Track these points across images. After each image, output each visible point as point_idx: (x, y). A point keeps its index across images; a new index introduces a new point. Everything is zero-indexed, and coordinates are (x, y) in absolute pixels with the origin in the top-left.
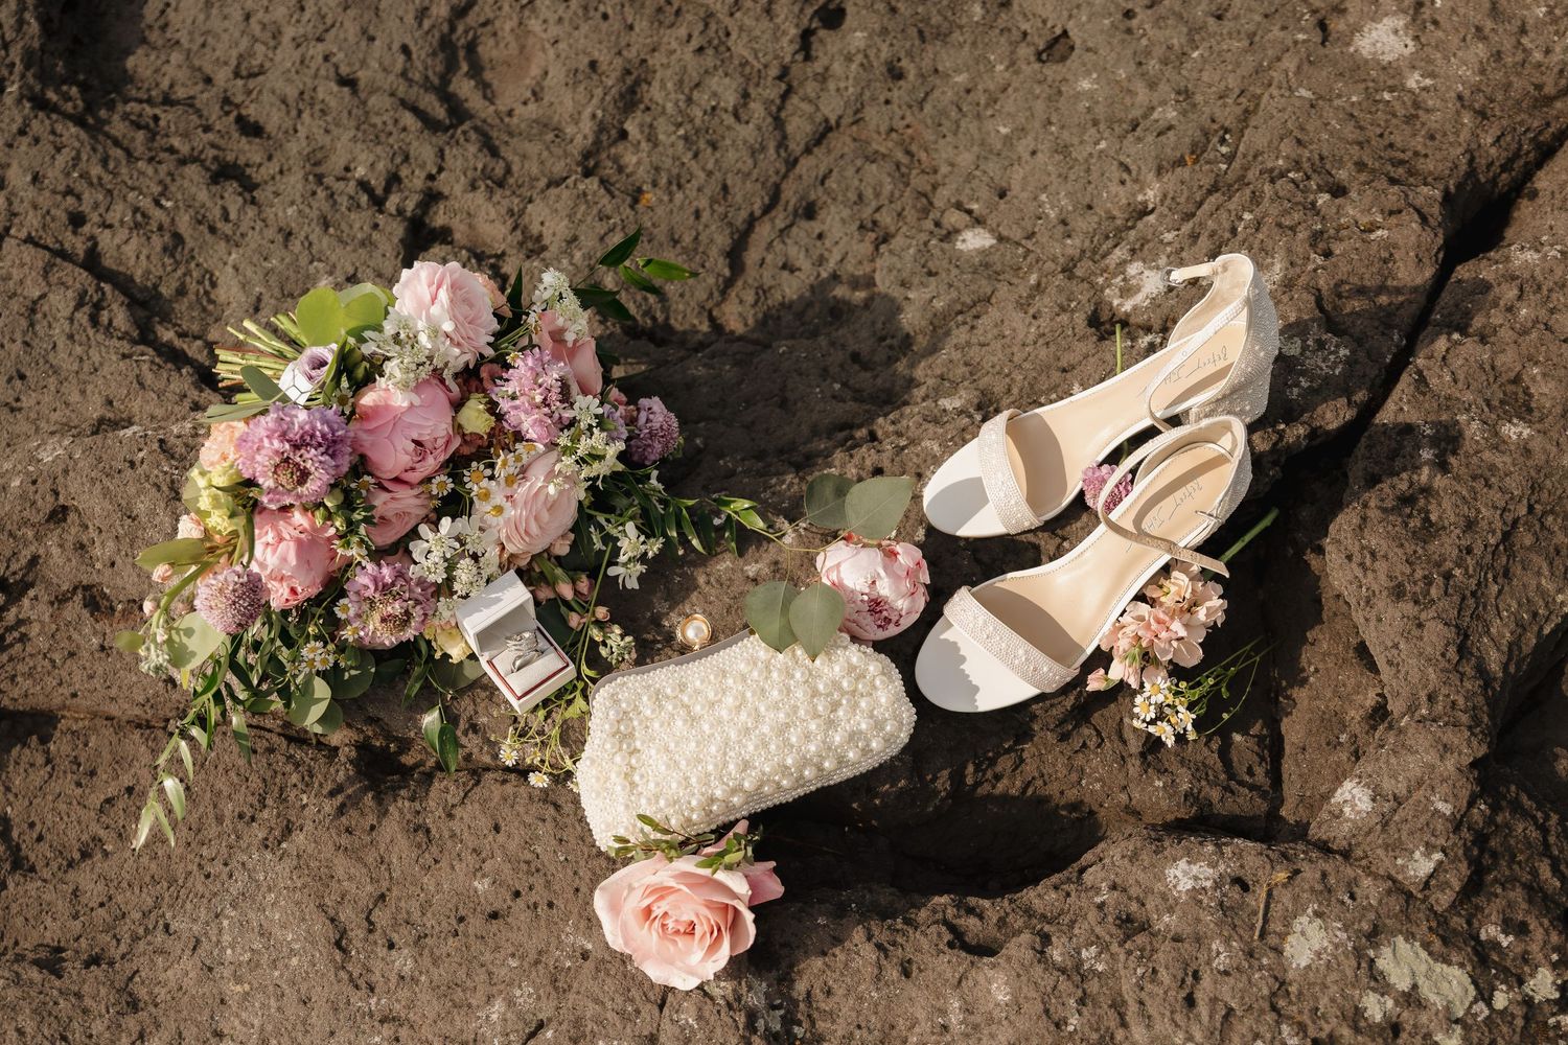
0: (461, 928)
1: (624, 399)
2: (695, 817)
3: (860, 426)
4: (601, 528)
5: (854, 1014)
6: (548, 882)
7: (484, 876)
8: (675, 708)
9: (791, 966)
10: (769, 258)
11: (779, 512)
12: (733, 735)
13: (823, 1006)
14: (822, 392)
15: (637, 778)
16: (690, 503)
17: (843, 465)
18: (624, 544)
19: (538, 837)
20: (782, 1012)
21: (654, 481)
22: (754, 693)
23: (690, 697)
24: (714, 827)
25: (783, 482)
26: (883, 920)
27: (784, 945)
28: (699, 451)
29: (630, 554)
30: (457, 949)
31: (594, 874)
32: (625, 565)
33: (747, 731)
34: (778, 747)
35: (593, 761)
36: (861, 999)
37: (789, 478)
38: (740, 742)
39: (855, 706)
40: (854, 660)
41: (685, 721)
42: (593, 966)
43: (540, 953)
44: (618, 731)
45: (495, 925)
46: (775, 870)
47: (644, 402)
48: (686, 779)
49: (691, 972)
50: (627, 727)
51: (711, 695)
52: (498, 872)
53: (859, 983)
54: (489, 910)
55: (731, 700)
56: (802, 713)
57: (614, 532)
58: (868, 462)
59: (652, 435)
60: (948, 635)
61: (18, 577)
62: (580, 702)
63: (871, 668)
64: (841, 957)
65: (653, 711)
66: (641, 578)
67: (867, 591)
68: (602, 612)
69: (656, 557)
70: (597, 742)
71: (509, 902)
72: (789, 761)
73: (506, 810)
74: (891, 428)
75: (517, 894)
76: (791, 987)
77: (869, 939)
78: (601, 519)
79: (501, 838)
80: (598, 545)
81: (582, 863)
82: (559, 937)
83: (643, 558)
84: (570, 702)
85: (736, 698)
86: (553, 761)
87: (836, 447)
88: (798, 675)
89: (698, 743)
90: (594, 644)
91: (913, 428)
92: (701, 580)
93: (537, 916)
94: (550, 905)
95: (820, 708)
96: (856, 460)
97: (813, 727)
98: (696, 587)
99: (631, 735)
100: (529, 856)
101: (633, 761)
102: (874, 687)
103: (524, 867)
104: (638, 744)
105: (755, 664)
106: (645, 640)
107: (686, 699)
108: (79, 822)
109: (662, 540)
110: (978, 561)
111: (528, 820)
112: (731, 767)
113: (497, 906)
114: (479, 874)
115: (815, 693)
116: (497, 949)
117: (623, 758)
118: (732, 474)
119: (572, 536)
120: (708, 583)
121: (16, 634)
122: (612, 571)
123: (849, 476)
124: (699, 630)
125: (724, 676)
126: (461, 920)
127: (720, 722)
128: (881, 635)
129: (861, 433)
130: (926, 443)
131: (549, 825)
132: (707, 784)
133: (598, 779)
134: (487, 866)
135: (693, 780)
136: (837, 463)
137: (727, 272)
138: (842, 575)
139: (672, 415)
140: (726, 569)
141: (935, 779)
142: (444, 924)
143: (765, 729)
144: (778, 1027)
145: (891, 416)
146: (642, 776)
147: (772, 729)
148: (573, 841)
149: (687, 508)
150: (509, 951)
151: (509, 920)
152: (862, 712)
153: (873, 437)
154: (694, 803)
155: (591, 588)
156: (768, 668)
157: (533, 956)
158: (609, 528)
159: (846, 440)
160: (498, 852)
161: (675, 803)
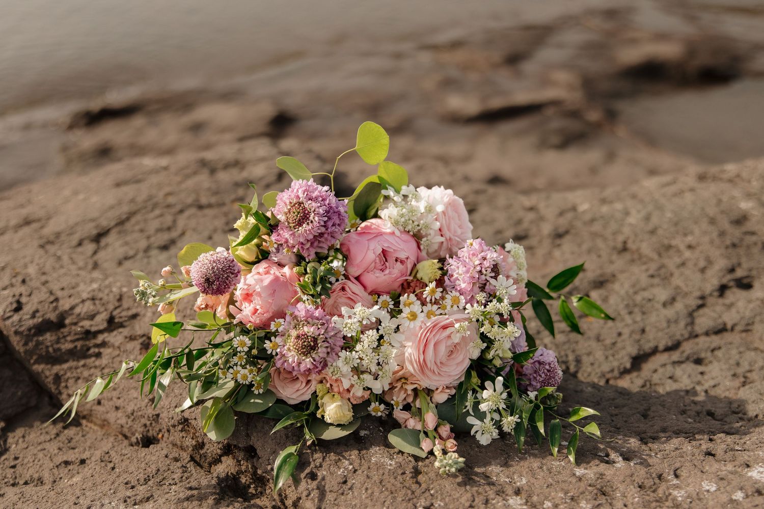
10: (661, 370)
61: (121, 320)
80: (468, 408)
108: (40, 466)
119: (453, 391)
121: (97, 350)
137: (628, 366)
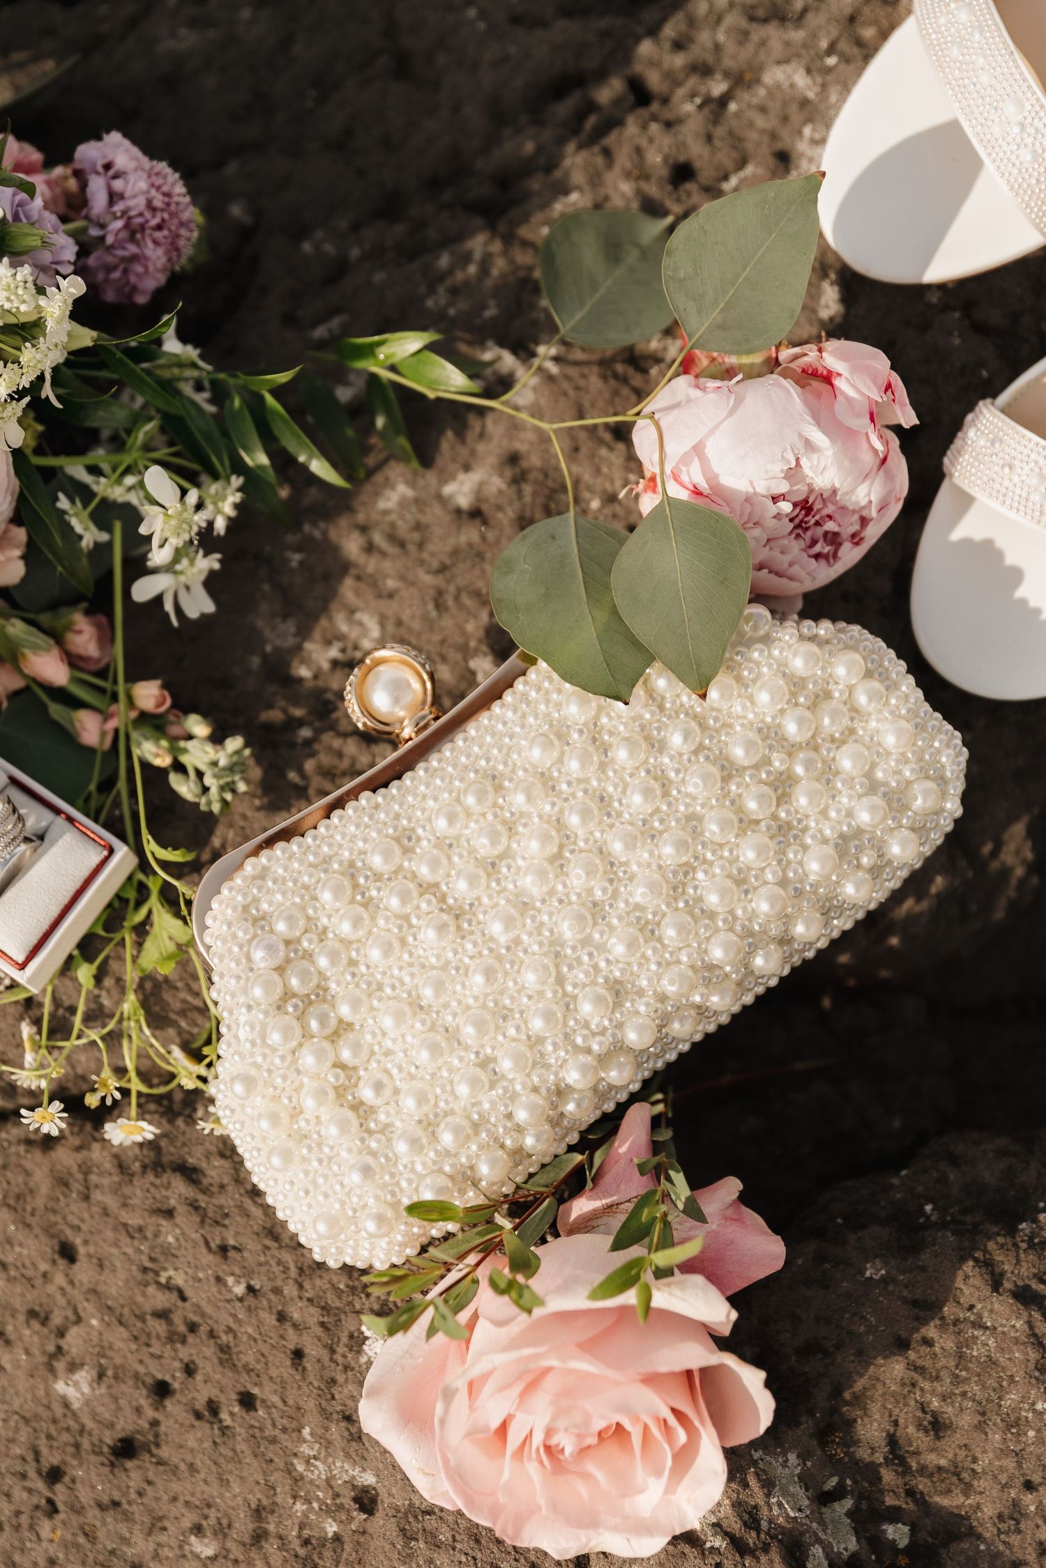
0: (60, 1493)
1: (36, 156)
2: (529, 1141)
3: (601, 75)
4: (82, 493)
5: (1010, 1463)
6: (224, 1349)
7: (73, 1367)
8: (405, 897)
9: (837, 1392)
11: (484, 333)
12: (567, 930)
13: (932, 1459)
14: (483, 15)
15: (367, 1094)
16: (283, 377)
17: (595, 180)
18: (154, 524)
19: (168, 1252)
20: (848, 1503)
21: (172, 345)
22: (585, 814)
23: (434, 864)
24: (574, 1138)
25: (467, 258)
26: (1012, 1231)
27: (810, 1349)
28: (246, 234)
29: (175, 542)
30: (66, 1545)
31: (326, 1309)
32: (169, 568)
33: (596, 911)
34: (681, 929)
35: (249, 1082)
36: (1014, 1424)
37: (478, 243)
38: (586, 942)
39: (828, 774)
40: (798, 664)
41: (442, 928)
42: (392, 1528)
43: (259, 1513)
44: (288, 995)
45: (134, 1473)
46: (745, 1198)
47: (88, 152)
48: (485, 1063)
49: (643, 1528)
50: (304, 976)
51: (483, 846)
52: (103, 1350)
53: (1000, 1390)
54: (109, 1438)
55: (534, 845)
56: (712, 829)
57: (118, 494)
58: (655, 159)
59: (134, 232)
60: (968, 528)
62: (165, 925)
63: (841, 671)
64: (945, 1342)
65: (357, 922)
66: (212, 583)
67: (783, 487)
68: (148, 694)
69: (232, 524)
70: (243, 1033)
71: (150, 1413)
72: (717, 954)
73: (74, 1209)
74: (679, 61)
75: (162, 1390)
76: (851, 1441)
77: (996, 1285)
78: (76, 469)
79: (83, 1272)
80: (89, 535)
81: (290, 1290)
82: (289, 1470)
83: (206, 540)
84: (142, 930)
85: (545, 839)
86: (146, 1064)
87: (562, 141)
88: (676, 740)
89: (489, 973)
90: (156, 777)
91: (730, 47)
92: (352, 546)
93: (224, 1430)
94: (247, 1401)
95: (752, 805)
96: (623, 158)
97: (748, 855)
98: (345, 567)
99: (321, 994)
100: (161, 1300)
101: (346, 1055)
102: (855, 710)
103: (158, 1327)
104: (345, 1010)
105: (563, 738)
106: (269, 727)
107: (424, 871)
109: (237, 481)
110: (980, 329)
111: (134, 1220)
112: (586, 1008)
113: (126, 1424)
114: (60, 1365)
115: (729, 771)
116: (156, 1524)
117: (320, 1055)
118: (339, 270)
119: (21, 534)
120: (370, 548)
122: (143, 590)
123: (617, 202)
124: (398, 687)
125: (499, 788)
126: (54, 1475)
127: (525, 906)
128: (825, 574)
129: (608, 92)
130: (775, 75)
131: (185, 1219)
132: (541, 1063)
133: (274, 1119)
134: (74, 1341)
135: (506, 1065)
136: (578, 177)
138: (716, 467)
139: (163, 166)
140: (403, 503)
141: (998, 845)
142: (19, 1494)
143: (639, 894)
144: (852, 1544)
145: (669, 31)
146: (378, 1087)
147: (653, 887)
148: (252, 1245)
149: (277, 392)
150: (187, 1523)
151: (164, 1452)
152: (850, 782)
153: (640, 95)
154: (522, 1115)
155: (105, 638)
156: (597, 742)
157: (243, 1526)
158: (103, 487)
159: (581, 116)
160: (87, 1308)
161: (476, 1127)
